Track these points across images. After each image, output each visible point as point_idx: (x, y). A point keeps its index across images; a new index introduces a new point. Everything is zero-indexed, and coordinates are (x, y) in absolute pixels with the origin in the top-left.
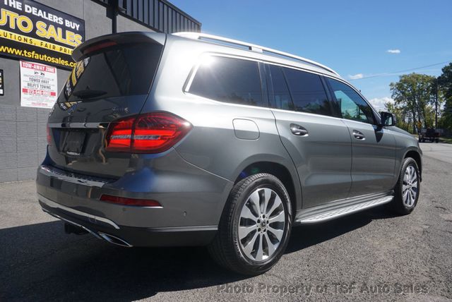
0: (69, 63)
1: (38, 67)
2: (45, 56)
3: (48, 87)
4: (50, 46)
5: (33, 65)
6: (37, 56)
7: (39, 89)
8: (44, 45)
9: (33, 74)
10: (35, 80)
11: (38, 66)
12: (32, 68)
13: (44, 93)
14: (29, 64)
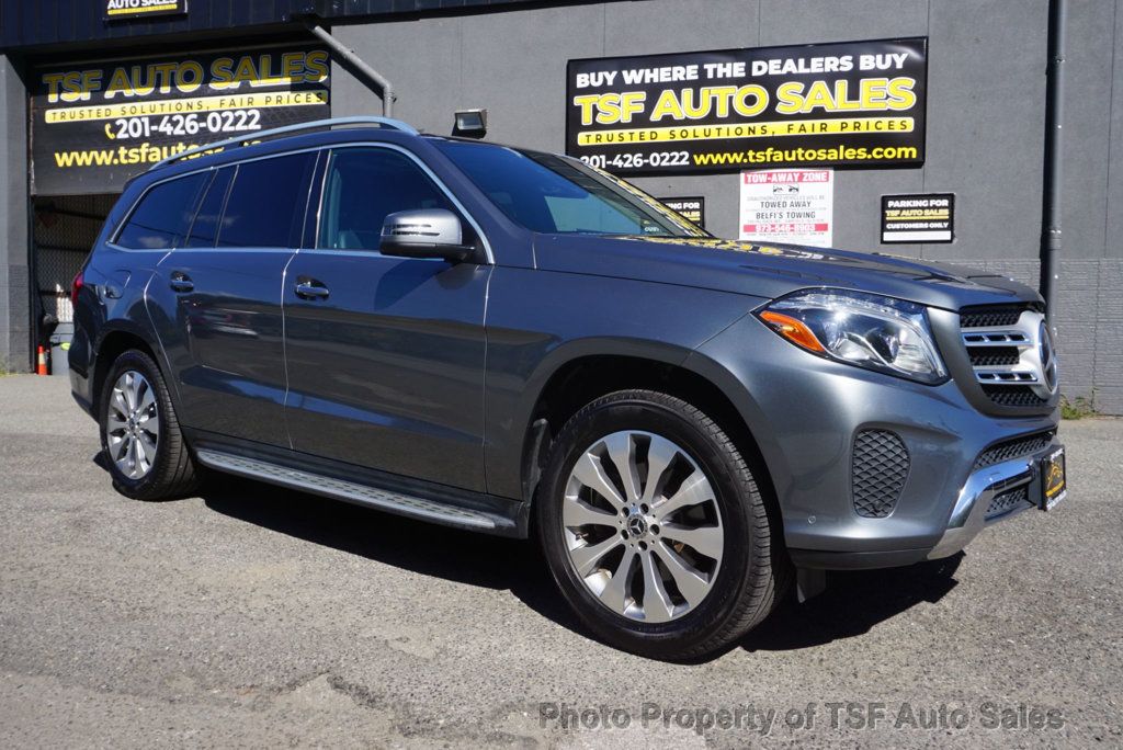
0: (869, 152)
1: (782, 178)
2: (800, 151)
3: (808, 215)
4: (813, 127)
5: (770, 175)
6: (779, 156)
7: (782, 221)
8: (796, 129)
9: (771, 194)
10: (773, 205)
11: (780, 174)
12: (768, 181)
13: (796, 228)
14: (761, 175)
